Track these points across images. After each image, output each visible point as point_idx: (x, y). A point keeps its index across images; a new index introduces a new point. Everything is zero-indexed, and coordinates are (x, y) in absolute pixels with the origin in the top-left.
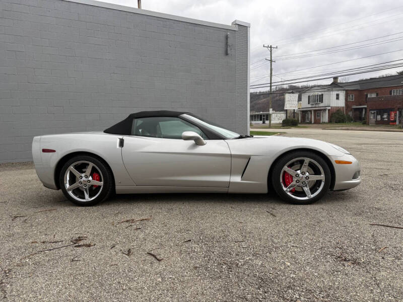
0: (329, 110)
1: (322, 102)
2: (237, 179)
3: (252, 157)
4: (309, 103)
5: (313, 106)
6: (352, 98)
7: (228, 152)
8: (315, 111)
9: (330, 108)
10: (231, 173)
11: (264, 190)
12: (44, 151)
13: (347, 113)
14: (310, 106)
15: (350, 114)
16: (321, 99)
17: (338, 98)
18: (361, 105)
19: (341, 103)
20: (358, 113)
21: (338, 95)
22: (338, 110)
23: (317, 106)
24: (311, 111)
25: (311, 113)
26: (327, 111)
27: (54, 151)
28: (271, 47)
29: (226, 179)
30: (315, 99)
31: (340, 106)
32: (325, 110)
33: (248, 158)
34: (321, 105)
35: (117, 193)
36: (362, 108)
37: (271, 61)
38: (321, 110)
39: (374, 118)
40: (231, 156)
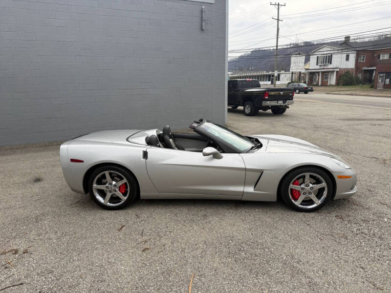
0: (337, 72)
1: (331, 63)
2: (250, 189)
3: (264, 171)
4: (317, 65)
5: (321, 68)
6: (362, 60)
7: (243, 166)
8: (323, 73)
9: (338, 70)
10: (245, 184)
11: (274, 198)
12: (72, 160)
13: (356, 75)
14: (318, 67)
15: (360, 76)
16: (329, 59)
17: (347, 59)
18: (371, 67)
19: (351, 64)
20: (368, 75)
21: (348, 57)
22: (347, 72)
23: (325, 67)
24: (318, 73)
25: (319, 75)
26: (335, 73)
27: (82, 161)
28: (278, 5)
29: (240, 189)
30: (324, 60)
31: (349, 67)
32: (333, 72)
33: (261, 172)
34: (330, 66)
35: (141, 198)
36: (373, 70)
37: (278, 20)
38: (328, 72)
39: (382, 81)
40: (246, 169)
